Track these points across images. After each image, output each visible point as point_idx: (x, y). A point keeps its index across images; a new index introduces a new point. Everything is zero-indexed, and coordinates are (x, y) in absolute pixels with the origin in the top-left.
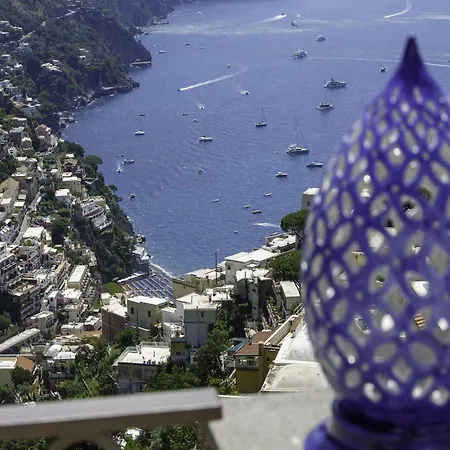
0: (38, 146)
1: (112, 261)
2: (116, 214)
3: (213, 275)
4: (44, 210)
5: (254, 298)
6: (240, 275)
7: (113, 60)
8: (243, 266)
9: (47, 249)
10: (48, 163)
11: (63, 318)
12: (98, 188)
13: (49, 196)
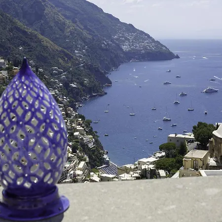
0: (68, 115)
1: (95, 160)
2: (97, 142)
3: (133, 167)
4: (69, 140)
5: (148, 176)
6: (143, 167)
7: (97, 84)
8: (144, 163)
9: (70, 155)
10: (72, 122)
11: (75, 181)
12: (90, 132)
13: (71, 134)
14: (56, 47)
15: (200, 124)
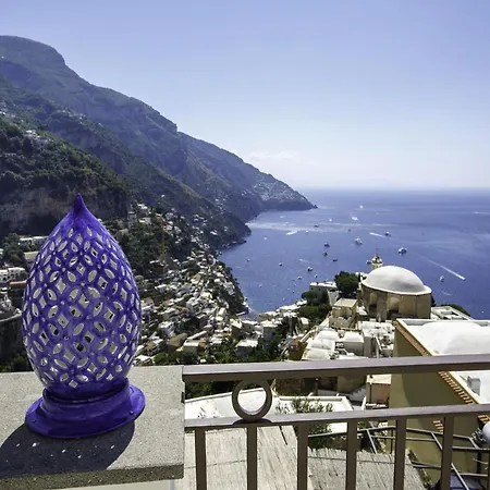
0: (209, 262)
2: (237, 290)
3: (275, 314)
4: (210, 286)
5: (291, 323)
6: (285, 315)
7: (237, 232)
8: (286, 311)
9: (210, 301)
10: (212, 269)
11: (215, 327)
12: (230, 279)
13: (212, 281)
14: (197, 195)
15: (342, 273)
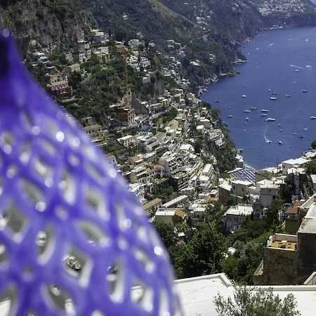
0: (188, 103)
1: (225, 162)
2: (227, 138)
3: (276, 171)
4: (191, 136)
5: (297, 183)
6: (290, 171)
7: (226, 60)
8: (291, 166)
9: (192, 156)
10: (193, 112)
11: (199, 190)
13: (193, 128)
14: (172, 13)
